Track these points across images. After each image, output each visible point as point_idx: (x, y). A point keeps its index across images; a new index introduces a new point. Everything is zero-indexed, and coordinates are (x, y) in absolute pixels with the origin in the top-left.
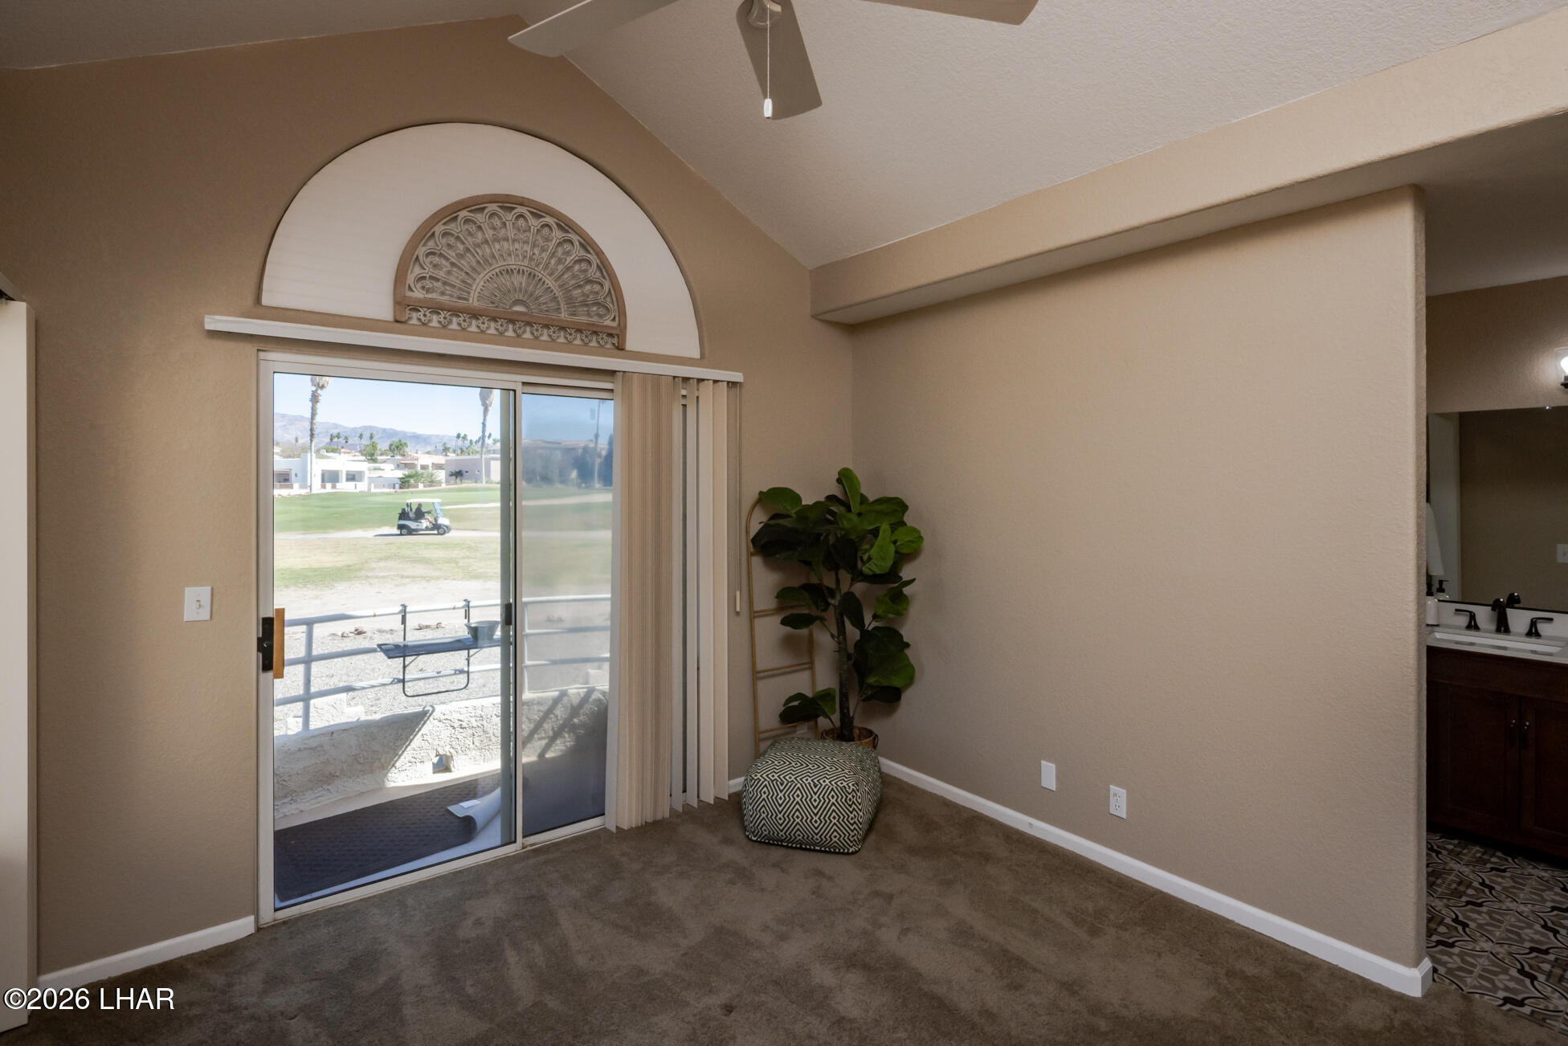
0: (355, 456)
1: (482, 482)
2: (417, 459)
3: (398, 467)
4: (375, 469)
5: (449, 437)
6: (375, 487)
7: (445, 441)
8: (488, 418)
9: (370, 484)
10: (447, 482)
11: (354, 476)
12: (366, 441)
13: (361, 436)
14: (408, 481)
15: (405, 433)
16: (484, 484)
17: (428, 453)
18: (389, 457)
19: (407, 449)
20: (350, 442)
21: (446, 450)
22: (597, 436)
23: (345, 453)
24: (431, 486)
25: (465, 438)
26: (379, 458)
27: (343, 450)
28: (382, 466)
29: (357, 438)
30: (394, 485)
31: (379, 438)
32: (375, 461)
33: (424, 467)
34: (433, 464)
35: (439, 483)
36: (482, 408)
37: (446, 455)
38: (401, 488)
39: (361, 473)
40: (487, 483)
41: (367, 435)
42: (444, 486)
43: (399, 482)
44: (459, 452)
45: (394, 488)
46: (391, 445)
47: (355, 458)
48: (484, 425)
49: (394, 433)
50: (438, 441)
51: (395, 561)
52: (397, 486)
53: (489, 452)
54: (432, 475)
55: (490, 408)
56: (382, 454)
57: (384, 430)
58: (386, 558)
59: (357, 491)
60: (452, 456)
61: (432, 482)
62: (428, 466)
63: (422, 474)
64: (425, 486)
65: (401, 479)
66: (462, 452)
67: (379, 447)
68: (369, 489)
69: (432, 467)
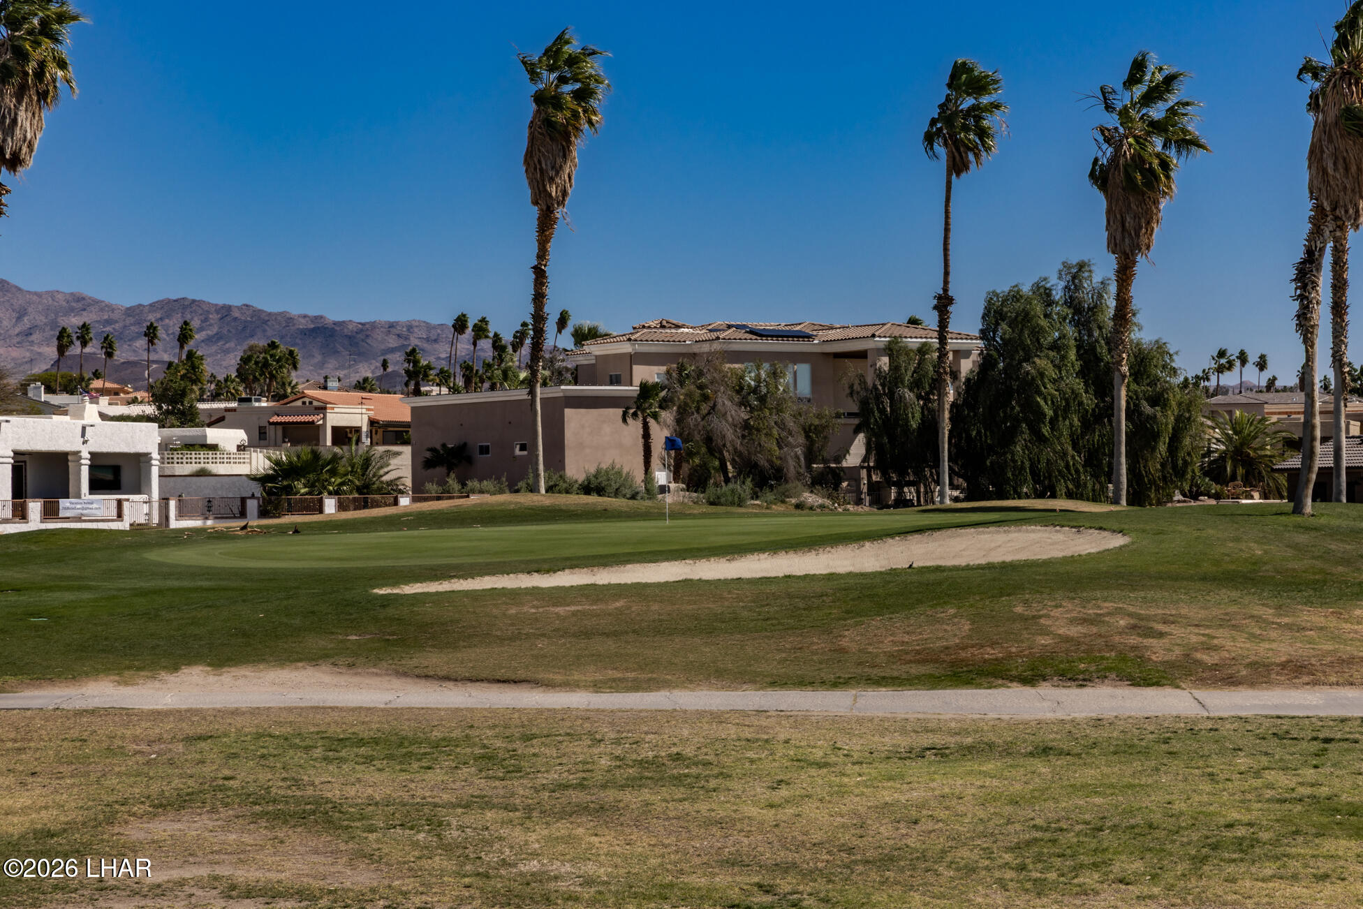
0: (134, 401)
1: (533, 489)
2: (322, 409)
3: (260, 438)
4: (190, 446)
5: (429, 327)
6: (181, 515)
7: (414, 342)
8: (551, 246)
9: (164, 500)
10: (419, 493)
11: (116, 470)
12: (166, 352)
13: (151, 334)
14: (289, 490)
15: (289, 320)
16: (542, 498)
17: (362, 386)
18: (234, 405)
19: (294, 377)
20: (121, 355)
21: (416, 377)
22: (944, 303)
23: (103, 392)
24: (365, 505)
25: (481, 330)
26: (201, 406)
27: (97, 384)
28: (213, 435)
29: (142, 343)
30: (243, 500)
31: (209, 341)
32: (188, 417)
33: (343, 435)
34: (372, 422)
35: (392, 492)
36: (535, 211)
37: (417, 392)
38: (263, 513)
39: (139, 461)
40: (549, 489)
41: (168, 329)
42: (404, 501)
43: (257, 490)
44: (460, 382)
45: (243, 514)
46: (245, 360)
47: (135, 410)
48: (540, 274)
49: (257, 320)
50: (393, 342)
51: (213, 810)
52: (252, 506)
53: (559, 376)
54: (367, 462)
55: (559, 212)
56: (215, 397)
57: (225, 311)
58: (180, 803)
59: (124, 525)
60: (436, 394)
61: (365, 489)
62: (358, 430)
63: (335, 459)
64: (341, 507)
65: (263, 480)
66: (468, 381)
67: (207, 368)
68: (165, 517)
69: (371, 434)
